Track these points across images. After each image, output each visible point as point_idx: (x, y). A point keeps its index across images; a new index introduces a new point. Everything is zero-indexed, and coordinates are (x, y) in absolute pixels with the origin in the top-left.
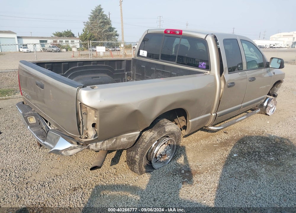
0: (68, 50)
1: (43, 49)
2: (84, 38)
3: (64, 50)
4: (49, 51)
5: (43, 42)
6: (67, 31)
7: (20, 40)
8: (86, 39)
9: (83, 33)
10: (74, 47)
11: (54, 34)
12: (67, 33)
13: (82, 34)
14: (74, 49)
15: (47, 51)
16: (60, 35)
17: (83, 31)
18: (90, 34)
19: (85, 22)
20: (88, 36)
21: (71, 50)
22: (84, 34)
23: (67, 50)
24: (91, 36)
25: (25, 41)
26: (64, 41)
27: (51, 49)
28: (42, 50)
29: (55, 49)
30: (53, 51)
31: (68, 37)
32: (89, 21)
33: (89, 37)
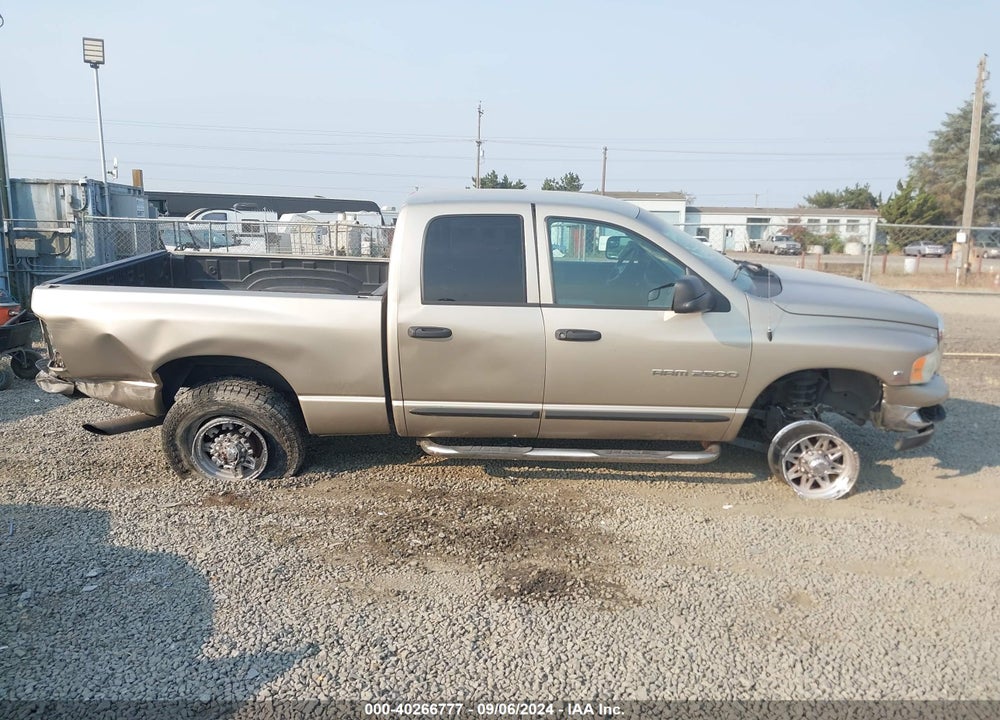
0: (832, 250)
1: (752, 245)
2: (894, 212)
3: (817, 249)
4: (766, 252)
5: (756, 225)
6: (852, 187)
7: (693, 216)
8: (904, 214)
9: (899, 193)
10: (851, 240)
11: (810, 200)
12: (852, 193)
13: (893, 197)
14: (852, 249)
15: (762, 252)
16: (826, 202)
17: (900, 186)
18: (923, 195)
19: (912, 157)
20: (914, 204)
21: (841, 250)
22: (898, 198)
23: (827, 251)
24: (923, 205)
25: (705, 220)
26: (824, 220)
27: (769, 245)
28: (748, 246)
29: (783, 245)
30: (776, 252)
31: (853, 207)
32: (930, 152)
33: (915, 207)
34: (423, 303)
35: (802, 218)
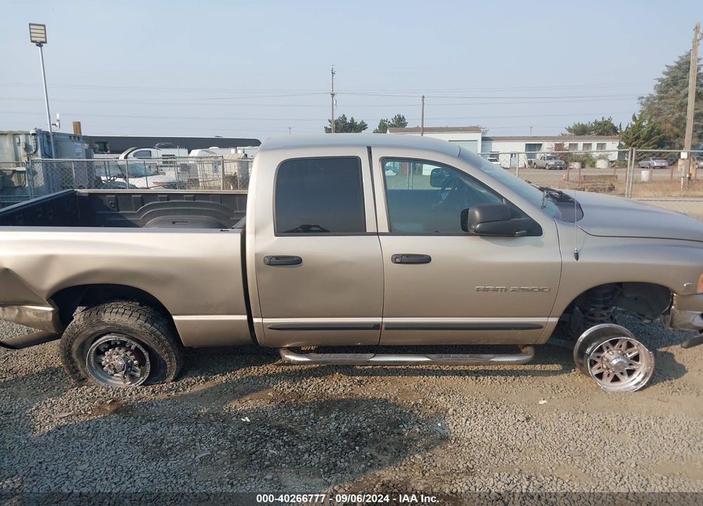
0: (587, 166)
1: (530, 163)
2: (631, 137)
3: (577, 165)
4: (540, 168)
5: (532, 148)
6: (600, 120)
7: (487, 143)
8: (637, 138)
9: (634, 123)
10: (600, 158)
11: (570, 130)
12: (599, 124)
13: (630, 126)
14: (601, 164)
15: (537, 168)
16: (581, 131)
17: (634, 118)
18: (651, 125)
19: (642, 98)
20: (645, 131)
21: (593, 165)
22: (633, 127)
23: (583, 167)
24: (651, 131)
25: (496, 147)
26: (580, 144)
27: (543, 163)
28: (527, 163)
29: (552, 163)
30: (547, 168)
31: (600, 134)
32: (655, 94)
33: (645, 133)
34: (276, 236)
35: (565, 143)
